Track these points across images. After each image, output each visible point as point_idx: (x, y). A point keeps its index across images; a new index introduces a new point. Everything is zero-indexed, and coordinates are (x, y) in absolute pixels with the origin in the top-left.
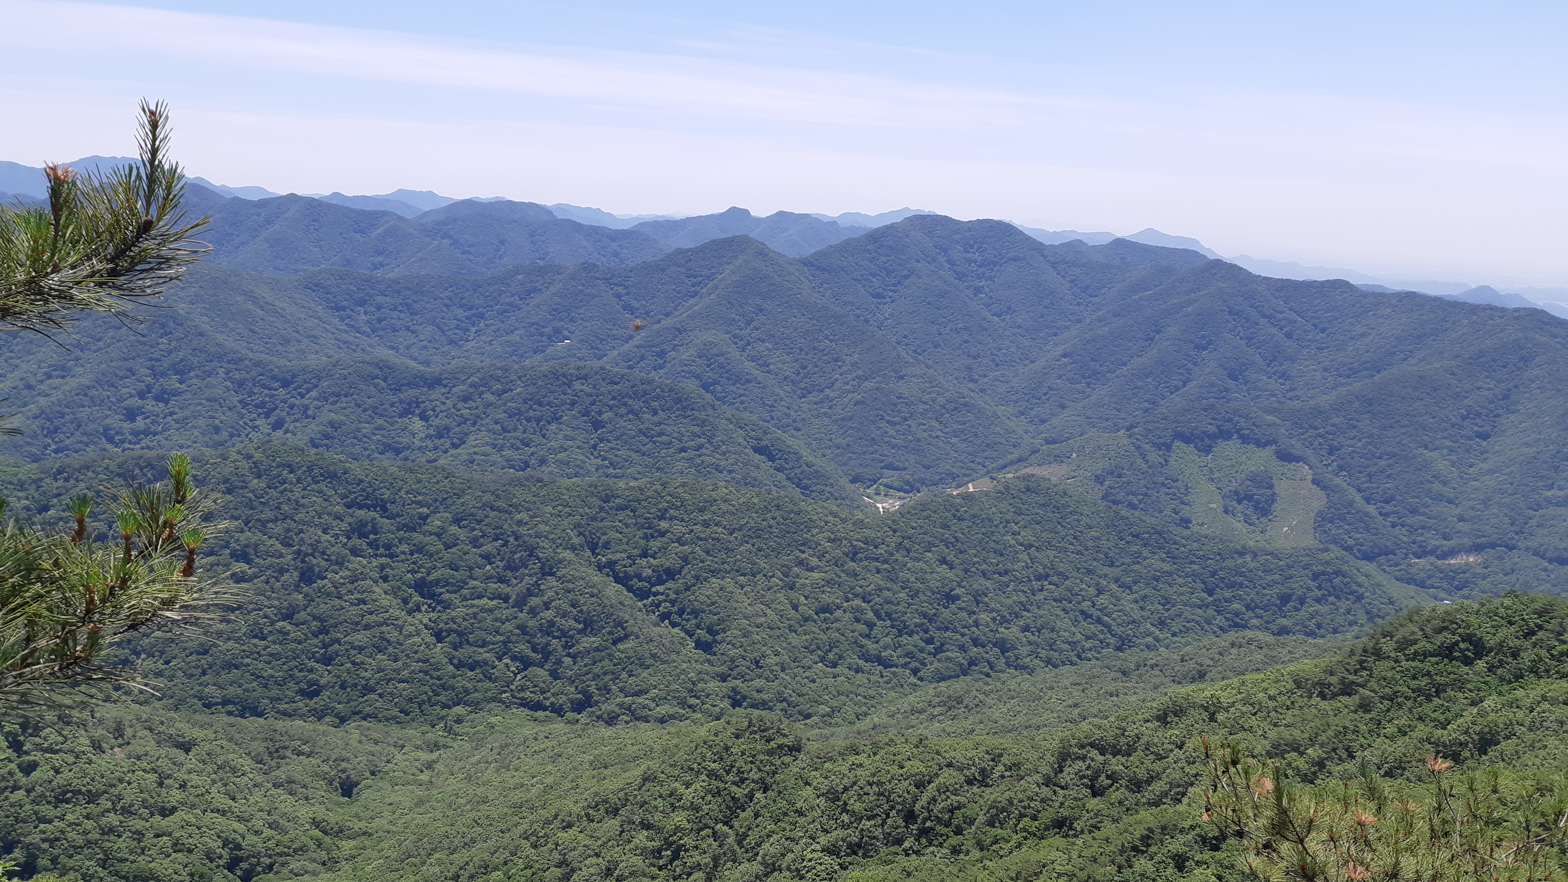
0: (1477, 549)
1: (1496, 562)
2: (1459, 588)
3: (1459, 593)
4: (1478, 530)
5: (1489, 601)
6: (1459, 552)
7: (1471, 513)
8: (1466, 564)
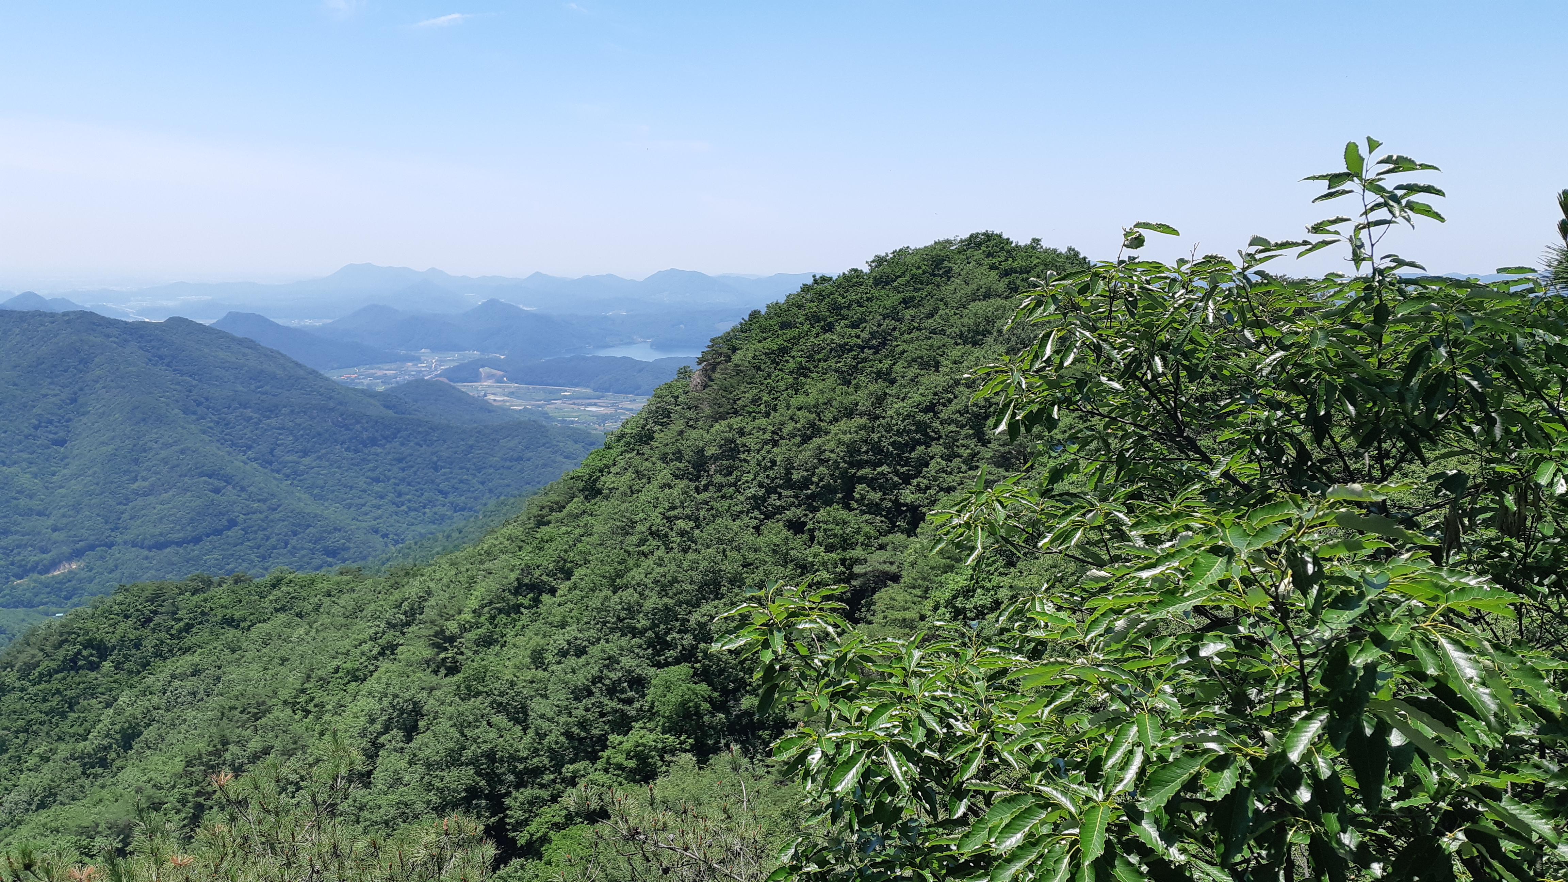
0: (77, 554)
1: (99, 563)
2: (67, 598)
3: (69, 603)
4: (75, 536)
5: (102, 602)
6: (60, 562)
7: (64, 521)
8: (70, 572)
